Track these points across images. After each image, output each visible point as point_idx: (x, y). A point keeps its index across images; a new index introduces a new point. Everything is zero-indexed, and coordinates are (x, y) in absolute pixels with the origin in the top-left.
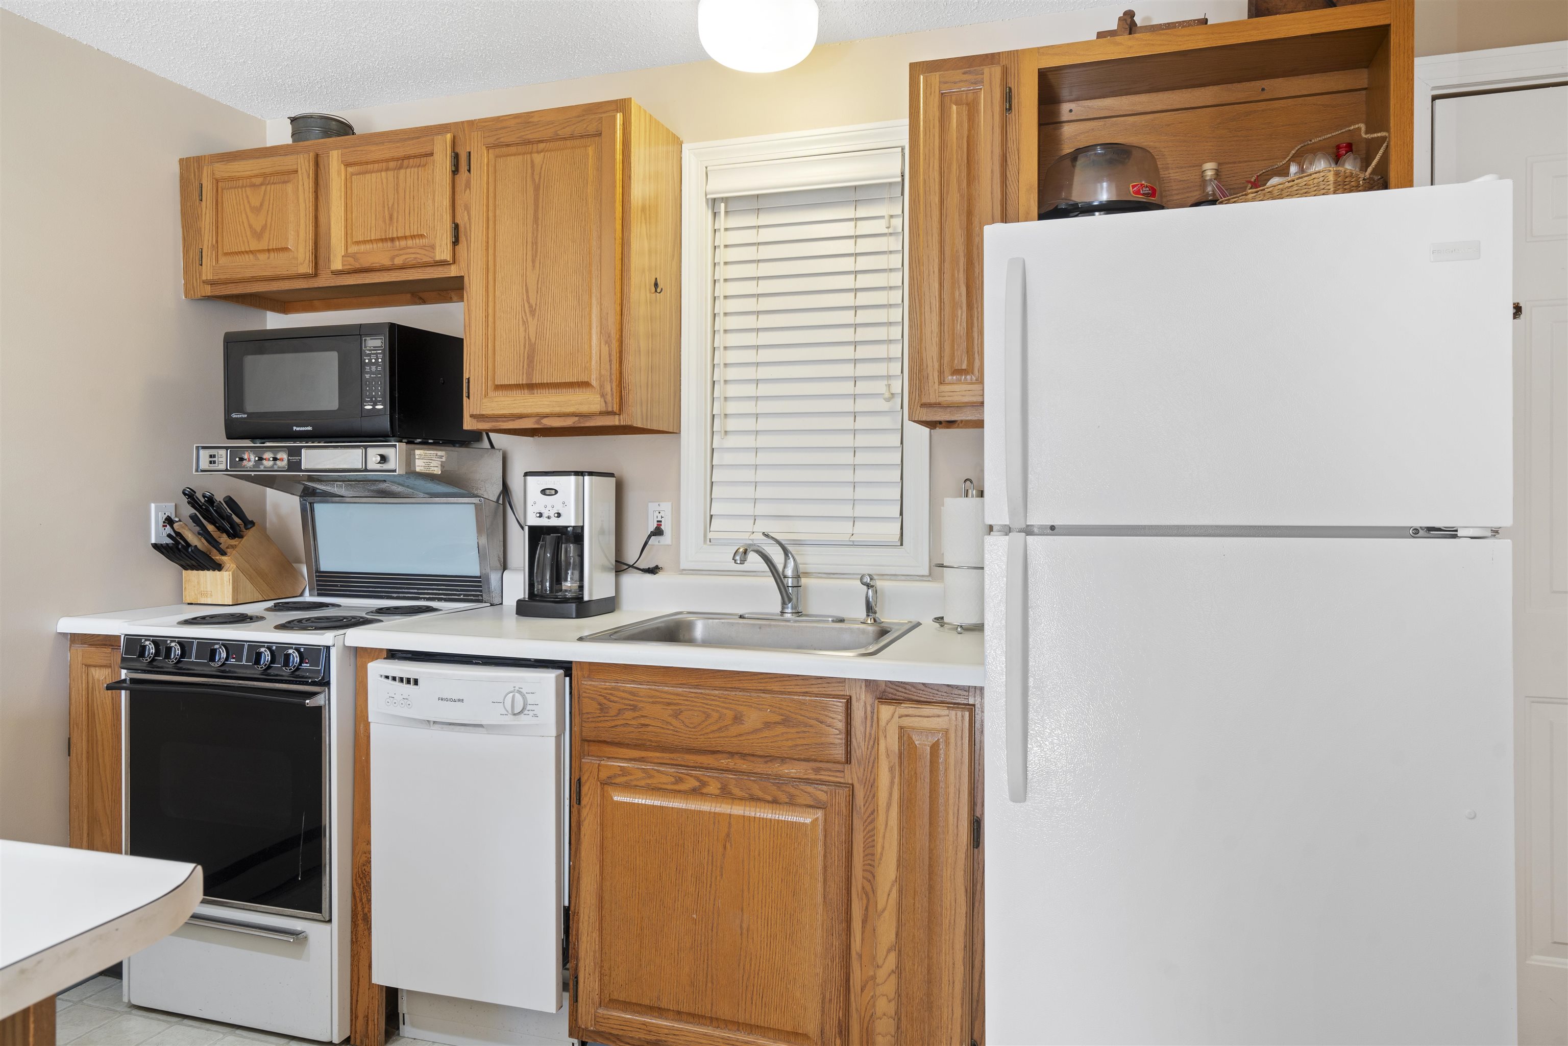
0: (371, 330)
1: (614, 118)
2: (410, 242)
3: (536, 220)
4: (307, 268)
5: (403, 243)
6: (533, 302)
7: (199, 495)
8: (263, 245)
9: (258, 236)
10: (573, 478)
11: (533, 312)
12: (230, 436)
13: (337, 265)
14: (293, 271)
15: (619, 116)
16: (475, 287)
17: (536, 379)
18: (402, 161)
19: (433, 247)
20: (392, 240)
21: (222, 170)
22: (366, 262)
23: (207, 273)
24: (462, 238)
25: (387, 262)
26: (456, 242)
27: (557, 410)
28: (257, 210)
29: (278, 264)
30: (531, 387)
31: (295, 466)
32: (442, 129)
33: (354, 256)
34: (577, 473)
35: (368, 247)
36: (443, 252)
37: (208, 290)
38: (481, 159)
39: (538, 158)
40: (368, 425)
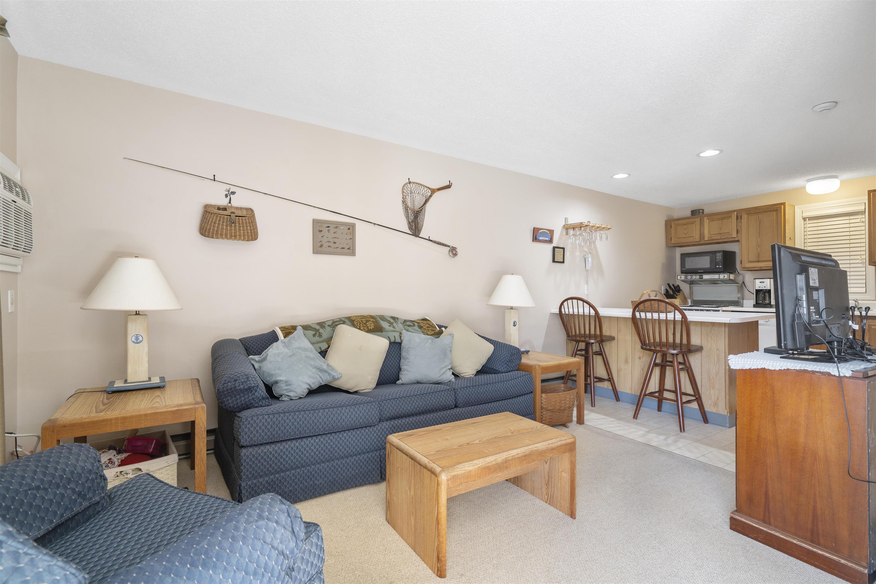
0: (719, 252)
1: (781, 207)
2: (725, 234)
3: (760, 228)
4: (698, 240)
5: (723, 234)
6: (759, 244)
7: (671, 285)
8: (687, 236)
9: (686, 234)
10: (769, 280)
11: (759, 246)
12: (682, 273)
13: (706, 239)
14: (695, 241)
15: (782, 206)
16: (744, 241)
17: (760, 259)
18: (723, 219)
19: (732, 234)
20: (721, 234)
21: (677, 222)
22: (714, 238)
23: (673, 242)
24: (739, 232)
25: (720, 238)
26: (737, 233)
27: (766, 266)
28: (685, 229)
29: (691, 240)
30: (758, 261)
31: (702, 278)
32: (734, 211)
33: (711, 237)
34: (769, 278)
35: (714, 235)
36: (734, 235)
37: (672, 245)
38: (744, 217)
39: (760, 216)
40: (717, 270)
